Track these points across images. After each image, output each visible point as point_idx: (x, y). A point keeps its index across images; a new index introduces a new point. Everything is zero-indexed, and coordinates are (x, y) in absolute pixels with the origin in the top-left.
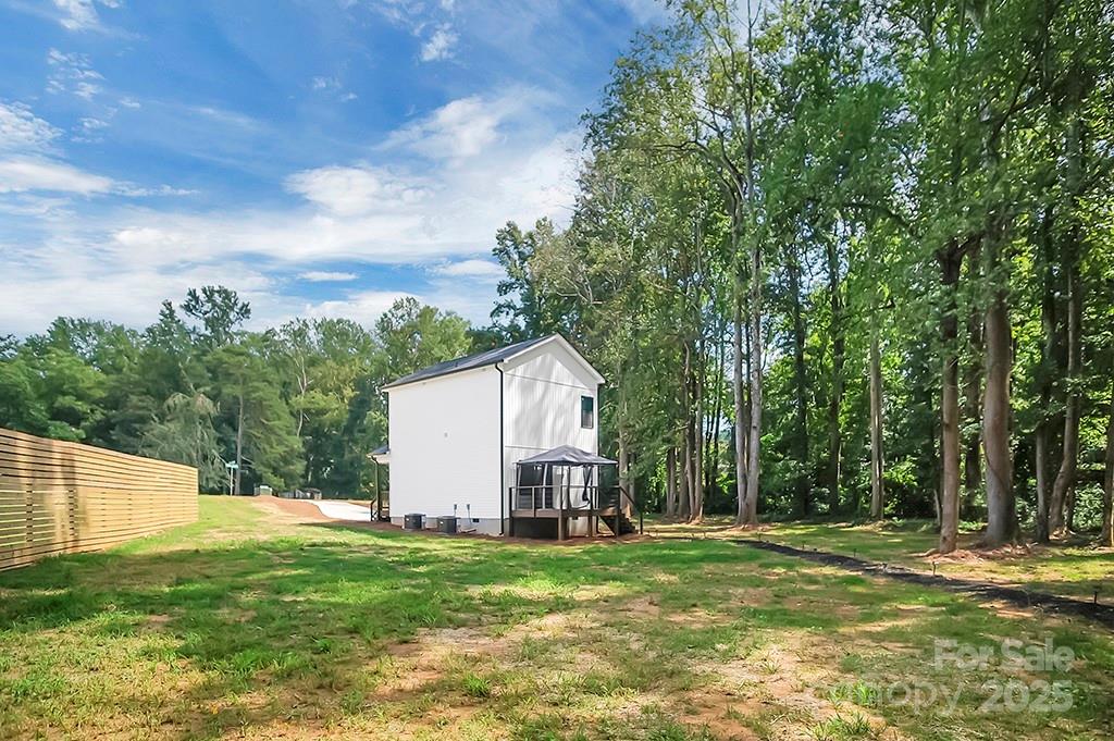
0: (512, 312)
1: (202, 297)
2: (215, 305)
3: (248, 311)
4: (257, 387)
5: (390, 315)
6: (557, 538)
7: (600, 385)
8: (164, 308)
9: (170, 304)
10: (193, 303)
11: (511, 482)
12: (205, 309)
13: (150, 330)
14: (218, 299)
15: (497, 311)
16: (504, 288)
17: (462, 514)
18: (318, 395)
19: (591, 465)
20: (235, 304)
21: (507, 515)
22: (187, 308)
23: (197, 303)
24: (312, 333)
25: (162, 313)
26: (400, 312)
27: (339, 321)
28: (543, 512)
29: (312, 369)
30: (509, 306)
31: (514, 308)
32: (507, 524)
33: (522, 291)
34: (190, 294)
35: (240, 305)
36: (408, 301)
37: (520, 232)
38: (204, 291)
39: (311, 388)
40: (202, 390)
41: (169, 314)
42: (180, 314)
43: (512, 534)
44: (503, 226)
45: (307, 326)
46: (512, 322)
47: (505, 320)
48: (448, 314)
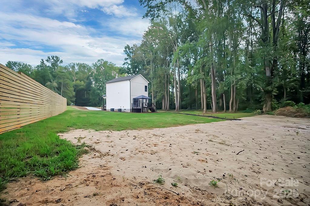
0: (128, 64)
1: (51, 58)
2: (54, 60)
3: (62, 62)
4: (67, 80)
5: (97, 63)
6: (141, 112)
7: (148, 83)
8: (41, 61)
9: (43, 60)
10: (49, 59)
11: (132, 102)
12: (51, 61)
13: (38, 66)
14: (55, 58)
15: (124, 64)
16: (126, 59)
17: (122, 108)
18: (78, 82)
19: (147, 99)
20: (59, 60)
21: (131, 108)
22: (47, 61)
23: (50, 59)
24: (76, 66)
25: (41, 62)
26: (99, 62)
27: (83, 64)
28: (138, 108)
29: (76, 75)
30: (127, 63)
31: (128, 63)
32: (131, 110)
33: (130, 60)
34: (48, 57)
35: (60, 60)
36: (101, 59)
37: (129, 47)
38: (52, 57)
39: (76, 80)
40: (54, 81)
41: (43, 62)
42: (45, 62)
43: (132, 112)
44: (126, 46)
45: (75, 64)
46: (128, 66)
47: (126, 66)
48: (110, 63)
